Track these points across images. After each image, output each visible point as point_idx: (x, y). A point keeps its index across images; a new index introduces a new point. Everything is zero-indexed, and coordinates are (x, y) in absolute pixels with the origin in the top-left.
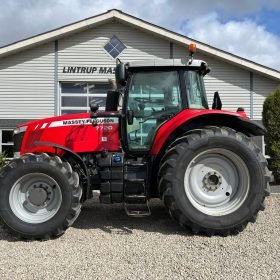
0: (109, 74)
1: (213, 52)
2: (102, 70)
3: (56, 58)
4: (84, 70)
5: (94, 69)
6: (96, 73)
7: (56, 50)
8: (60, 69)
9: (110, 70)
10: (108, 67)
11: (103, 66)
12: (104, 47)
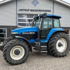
0: (33, 12)
1: (68, 5)
2: (31, 10)
4: (25, 10)
5: (28, 10)
8: (18, 10)
9: (34, 10)
10: (33, 9)
11: (32, 9)
12: (32, 3)
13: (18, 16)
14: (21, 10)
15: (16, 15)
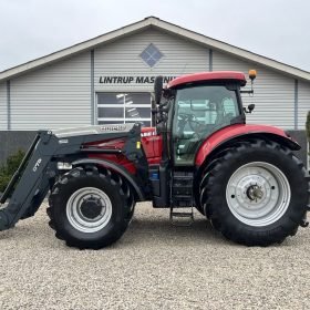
2: (140, 80)
4: (120, 80)
5: (130, 79)
6: (133, 83)
8: (97, 79)
9: (147, 80)
10: (145, 76)
11: (140, 76)
12: (141, 55)
13: (96, 99)
14: (108, 80)
15: (92, 95)
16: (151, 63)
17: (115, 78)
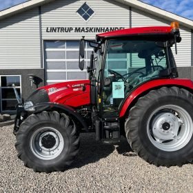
2: (78, 30)
3: (40, 21)
4: (62, 29)
5: (70, 29)
6: (72, 32)
7: (40, 13)
8: (44, 30)
9: (83, 30)
10: (81, 27)
11: (78, 27)
14: (53, 30)
16: (86, 17)
17: (59, 28)
